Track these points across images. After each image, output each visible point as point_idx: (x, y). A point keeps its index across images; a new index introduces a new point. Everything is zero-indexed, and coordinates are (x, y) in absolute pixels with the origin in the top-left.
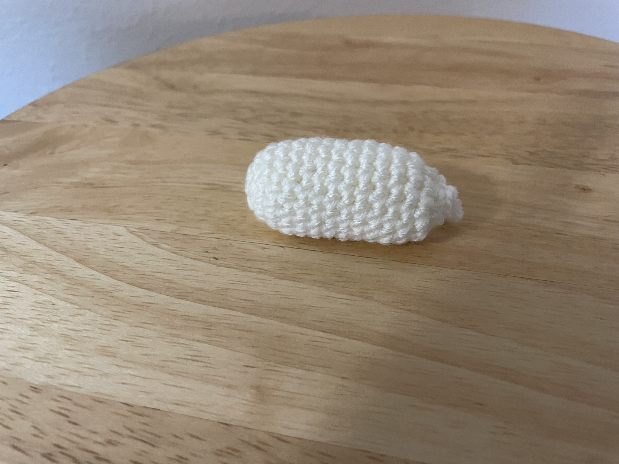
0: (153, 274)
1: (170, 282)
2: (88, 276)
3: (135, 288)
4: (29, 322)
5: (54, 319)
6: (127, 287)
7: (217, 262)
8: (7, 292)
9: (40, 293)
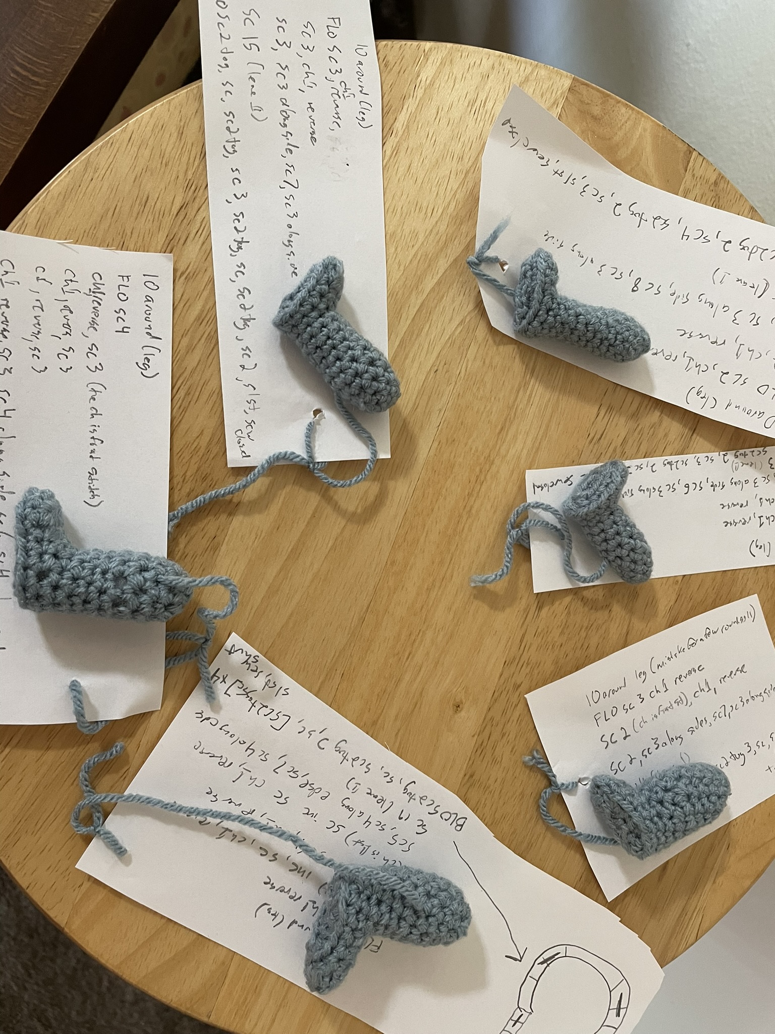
0: (429, 321)
1: (418, 335)
2: (437, 269)
3: (417, 308)
4: (399, 230)
5: (399, 249)
6: (419, 302)
7: (432, 372)
8: (432, 208)
9: (427, 234)
